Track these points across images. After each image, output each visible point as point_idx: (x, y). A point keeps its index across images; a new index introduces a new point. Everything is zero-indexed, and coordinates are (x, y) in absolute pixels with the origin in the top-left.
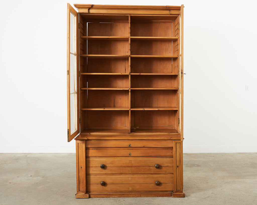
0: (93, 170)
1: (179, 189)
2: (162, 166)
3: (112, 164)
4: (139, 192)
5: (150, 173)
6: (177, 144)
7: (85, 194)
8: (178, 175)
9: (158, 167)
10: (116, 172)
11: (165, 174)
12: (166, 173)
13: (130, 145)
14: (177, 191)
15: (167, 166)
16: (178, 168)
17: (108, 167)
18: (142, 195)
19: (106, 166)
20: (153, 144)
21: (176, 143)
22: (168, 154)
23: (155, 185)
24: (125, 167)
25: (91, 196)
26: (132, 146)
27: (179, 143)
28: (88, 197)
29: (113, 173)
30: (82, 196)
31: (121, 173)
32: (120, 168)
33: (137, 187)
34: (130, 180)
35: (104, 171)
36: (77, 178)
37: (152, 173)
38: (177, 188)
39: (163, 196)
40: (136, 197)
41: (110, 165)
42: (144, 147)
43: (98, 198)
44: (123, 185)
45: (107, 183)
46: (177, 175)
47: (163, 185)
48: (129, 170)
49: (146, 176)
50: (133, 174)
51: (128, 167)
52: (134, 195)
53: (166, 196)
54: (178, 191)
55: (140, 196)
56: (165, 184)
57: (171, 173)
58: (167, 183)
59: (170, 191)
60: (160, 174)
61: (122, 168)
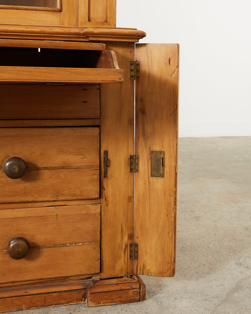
2: (40, 164)
9: (17, 170)
11: (54, 202)
12: (61, 198)
15: (63, 168)
23: (7, 257)
47: (46, 252)
56: (57, 249)
57: (80, 198)
58: (64, 245)
59: (76, 278)
60: (29, 205)
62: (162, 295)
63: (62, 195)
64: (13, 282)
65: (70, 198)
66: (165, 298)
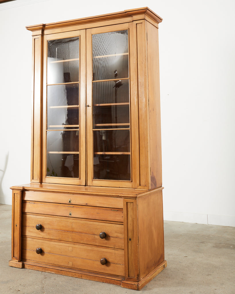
0: (30, 231)
1: (133, 276)
2: (110, 235)
3: (50, 225)
4: (80, 270)
5: (95, 244)
6: (129, 204)
7: (19, 262)
8: (131, 253)
9: (103, 236)
10: (54, 238)
11: (114, 248)
13: (70, 201)
15: (117, 237)
16: (130, 242)
17: (45, 229)
18: (83, 275)
21: (127, 203)
22: (118, 218)
23: (100, 264)
24: (65, 231)
25: (26, 266)
26: (72, 202)
27: (132, 204)
28: (21, 267)
29: (51, 238)
30: (15, 265)
31: (60, 239)
32: (59, 232)
33: (79, 263)
34: (71, 251)
35: (41, 234)
37: (97, 245)
38: (130, 273)
40: (76, 277)
41: (48, 226)
42: (86, 205)
44: (62, 256)
45: (45, 251)
47: (112, 265)
48: (69, 237)
49: (89, 248)
50: (75, 243)
51: (68, 231)
52: (74, 274)
53: (114, 284)
54: (130, 278)
55: (81, 277)
56: (115, 265)
57: (121, 248)
58: (117, 264)
59: (121, 276)
60: (108, 248)
61: (61, 233)
63: (116, 246)
64: (103, 273)
65: (118, 248)
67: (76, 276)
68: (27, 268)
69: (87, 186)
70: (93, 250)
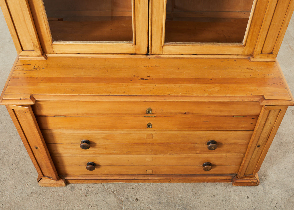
0: (65, 148)
1: (250, 173)
2: (223, 143)
3: (107, 139)
6: (272, 111)
7: (57, 181)
13: (149, 112)
14: (245, 176)
16: (257, 149)
17: (98, 145)
18: (172, 180)
19: (93, 142)
20: (209, 109)
21: (270, 111)
22: (244, 126)
25: (70, 181)
26: (154, 112)
27: (278, 111)
28: (65, 185)
30: (53, 185)
31: (129, 152)
32: (126, 145)
33: (164, 170)
34: (150, 161)
36: (33, 161)
39: (214, 181)
41: (102, 141)
43: (84, 183)
44: (133, 167)
45: (101, 164)
46: (253, 157)
47: (218, 167)
48: (147, 149)
51: (144, 144)
52: (157, 181)
56: (223, 166)
59: (229, 175)
61: (131, 146)
62: (266, 183)
66: (267, 185)
67: (161, 181)
68: (74, 183)
69: (152, 54)
70: (188, 158)
